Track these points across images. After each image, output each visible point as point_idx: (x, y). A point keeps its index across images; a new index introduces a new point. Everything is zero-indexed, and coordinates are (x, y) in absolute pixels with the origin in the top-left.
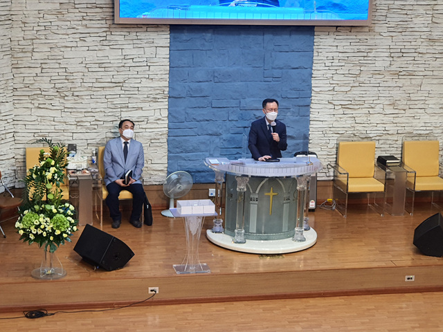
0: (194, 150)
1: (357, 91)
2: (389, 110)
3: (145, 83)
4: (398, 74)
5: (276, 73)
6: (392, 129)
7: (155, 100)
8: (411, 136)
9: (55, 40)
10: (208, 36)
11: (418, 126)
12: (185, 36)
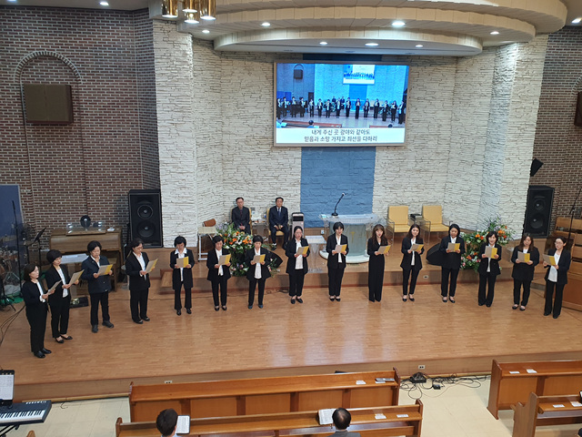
0: (314, 210)
1: (398, 180)
2: (415, 189)
3: (289, 176)
4: (420, 171)
5: (356, 171)
6: (416, 199)
7: (294, 185)
8: (426, 202)
9: (243, 155)
10: (321, 152)
11: (430, 198)
12: (309, 152)
